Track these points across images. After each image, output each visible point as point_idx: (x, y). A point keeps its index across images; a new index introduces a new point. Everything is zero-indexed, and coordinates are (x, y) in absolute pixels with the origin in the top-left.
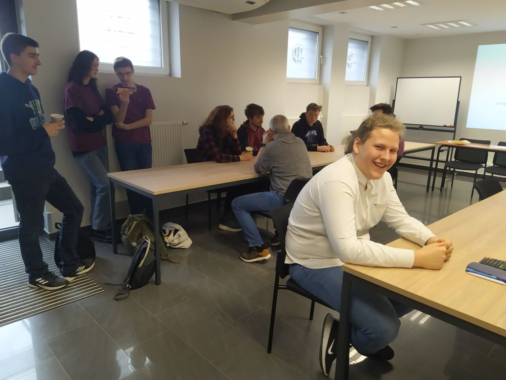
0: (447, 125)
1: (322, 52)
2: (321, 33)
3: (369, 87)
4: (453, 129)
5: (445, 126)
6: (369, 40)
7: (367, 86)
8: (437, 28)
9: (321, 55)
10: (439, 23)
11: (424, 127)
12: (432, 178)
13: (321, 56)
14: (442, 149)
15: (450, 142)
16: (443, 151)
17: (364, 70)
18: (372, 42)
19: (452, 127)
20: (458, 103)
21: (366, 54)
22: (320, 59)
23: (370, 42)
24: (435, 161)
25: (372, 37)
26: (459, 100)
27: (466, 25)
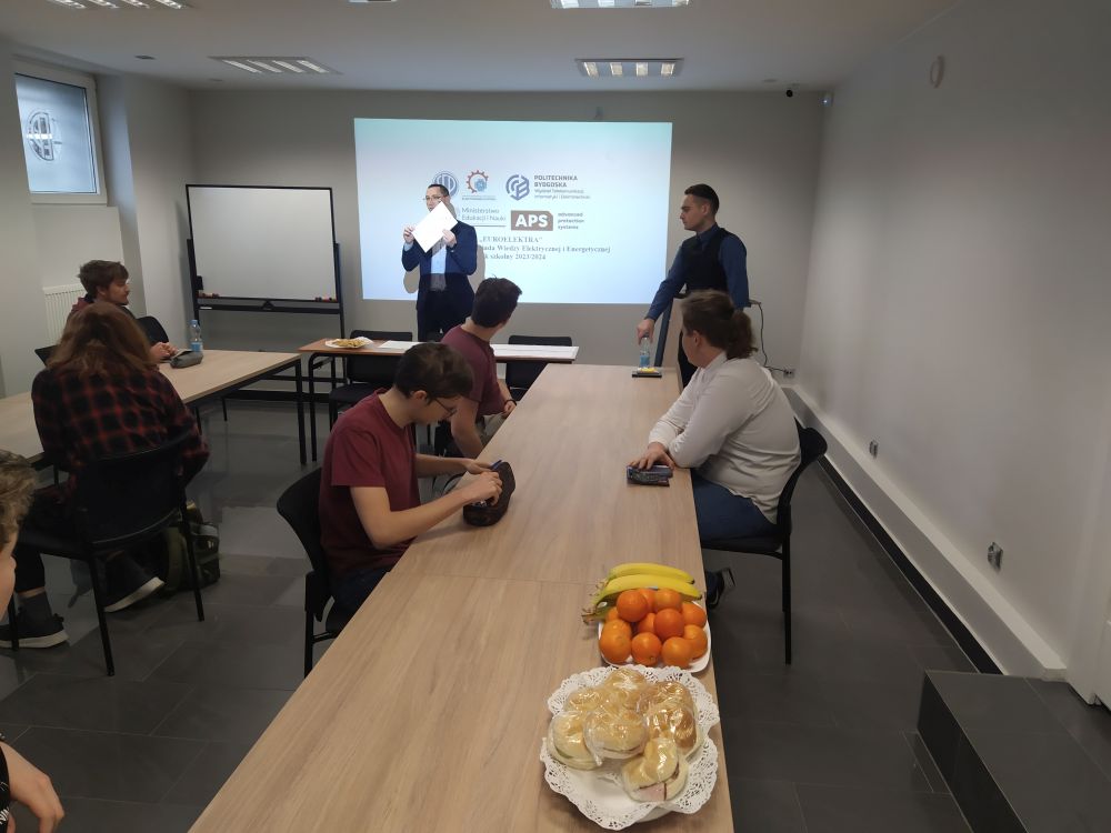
0: (323, 298)
3: (115, 210)
4: (337, 306)
5: (319, 300)
6: (88, 83)
7: (110, 203)
8: (255, 71)
10: (254, 59)
11: (275, 304)
12: (307, 416)
14: (316, 361)
15: (331, 344)
16: (320, 364)
17: (90, 164)
18: (96, 90)
19: (335, 302)
20: (336, 247)
21: (86, 122)
23: (92, 90)
24: (305, 379)
25: (95, 77)
26: (337, 242)
27: (314, 69)
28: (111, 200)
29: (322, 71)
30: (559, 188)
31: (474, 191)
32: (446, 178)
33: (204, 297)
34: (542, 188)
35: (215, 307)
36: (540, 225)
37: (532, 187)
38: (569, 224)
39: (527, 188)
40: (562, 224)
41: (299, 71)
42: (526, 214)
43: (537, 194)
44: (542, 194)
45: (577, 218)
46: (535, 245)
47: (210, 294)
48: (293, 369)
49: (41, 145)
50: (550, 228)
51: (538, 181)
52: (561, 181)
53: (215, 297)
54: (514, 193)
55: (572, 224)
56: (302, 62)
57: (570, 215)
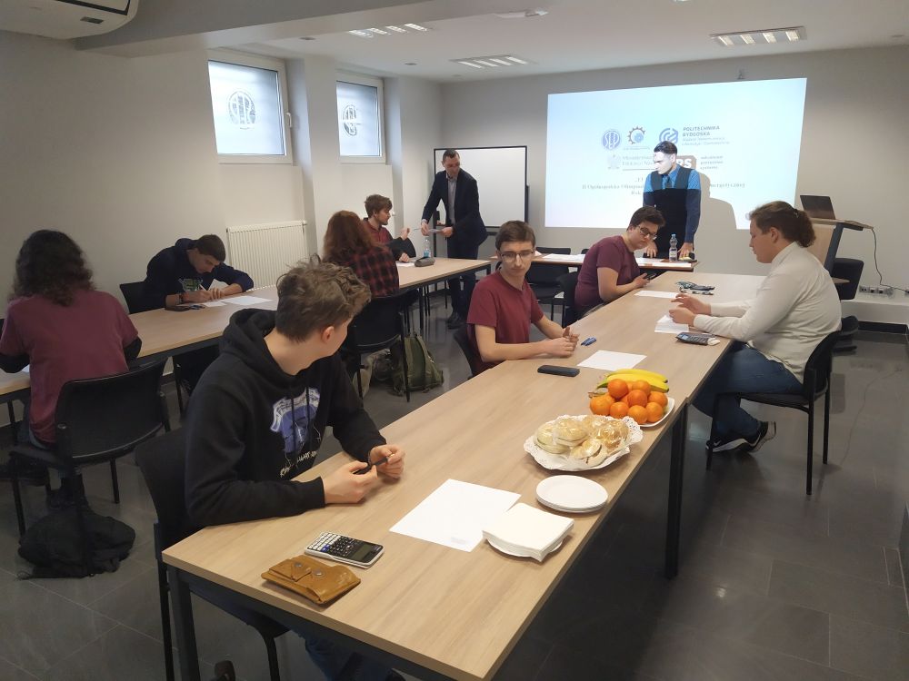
1: (290, 107)
2: (282, 72)
3: (390, 167)
6: (377, 84)
7: (387, 163)
8: (479, 67)
9: (289, 111)
10: (479, 59)
13: (289, 114)
17: (377, 137)
18: (384, 88)
20: (527, 188)
21: (376, 108)
22: (287, 119)
23: (381, 88)
25: (383, 80)
26: (527, 184)
27: (517, 62)
28: (388, 161)
29: (524, 63)
30: (703, 137)
31: (633, 143)
32: (612, 134)
34: (688, 138)
37: (680, 137)
39: (676, 138)
41: (509, 64)
43: (684, 142)
44: (690, 142)
45: (716, 160)
49: (349, 126)
51: (686, 131)
52: (705, 131)
55: (711, 166)
56: (510, 58)
57: (711, 158)
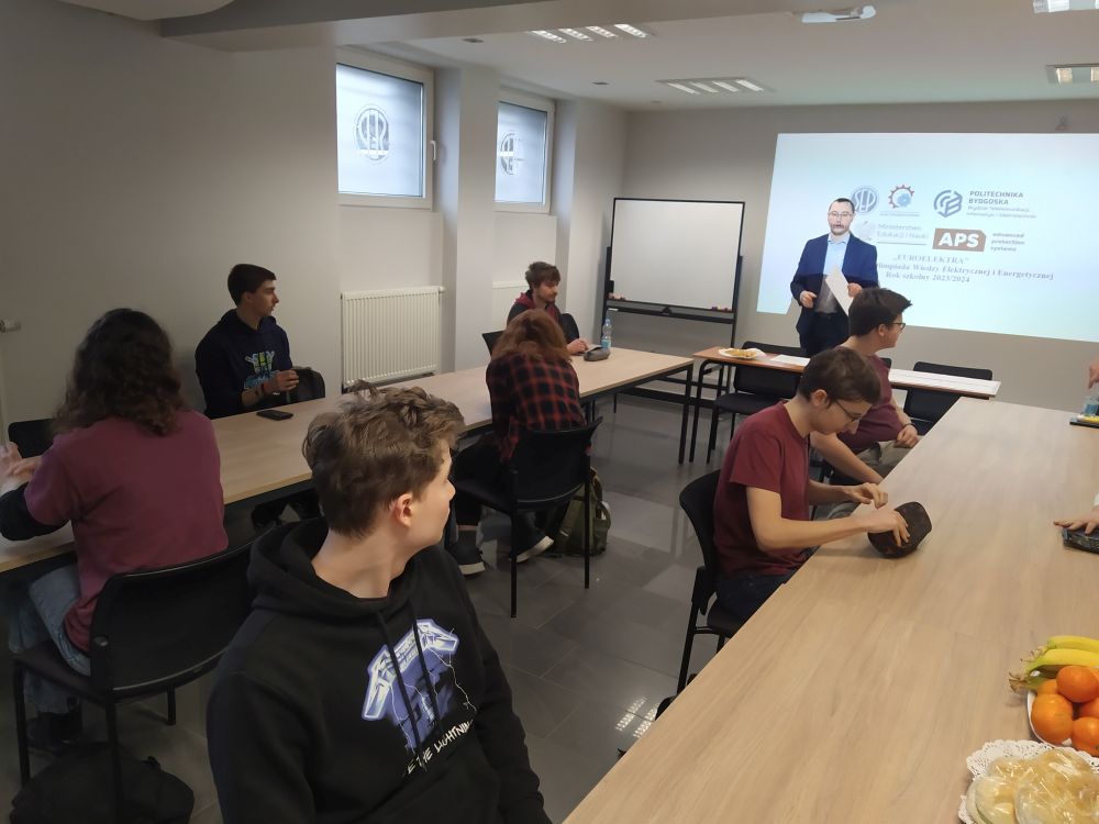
0: (719, 308)
1: (435, 133)
2: (429, 84)
3: (555, 218)
4: (731, 316)
5: (715, 309)
6: (548, 107)
7: (550, 213)
8: (692, 92)
9: (434, 139)
10: (696, 81)
11: (674, 310)
12: (691, 419)
13: (433, 142)
14: (707, 367)
15: (724, 353)
16: (709, 371)
17: (541, 179)
18: (555, 114)
19: (730, 312)
20: (740, 259)
21: (543, 141)
22: (429, 147)
23: (551, 113)
24: (694, 384)
25: (556, 102)
26: (741, 254)
27: (749, 88)
28: (552, 211)
29: (757, 89)
30: (998, 206)
31: (894, 207)
32: (866, 193)
33: (613, 299)
34: (977, 205)
35: (621, 310)
36: (969, 245)
37: (965, 203)
38: (1005, 246)
39: (959, 205)
40: (995, 245)
42: (953, 233)
43: (971, 211)
44: (976, 211)
45: (1014, 239)
46: (959, 266)
47: (619, 297)
48: (685, 372)
49: (507, 162)
50: (980, 248)
51: (973, 196)
52: (1002, 198)
53: (622, 300)
54: (943, 210)
55: (1009, 246)
56: (740, 82)
57: (1007, 235)
